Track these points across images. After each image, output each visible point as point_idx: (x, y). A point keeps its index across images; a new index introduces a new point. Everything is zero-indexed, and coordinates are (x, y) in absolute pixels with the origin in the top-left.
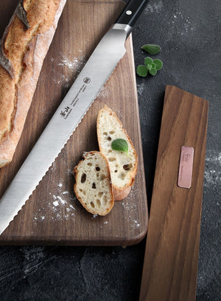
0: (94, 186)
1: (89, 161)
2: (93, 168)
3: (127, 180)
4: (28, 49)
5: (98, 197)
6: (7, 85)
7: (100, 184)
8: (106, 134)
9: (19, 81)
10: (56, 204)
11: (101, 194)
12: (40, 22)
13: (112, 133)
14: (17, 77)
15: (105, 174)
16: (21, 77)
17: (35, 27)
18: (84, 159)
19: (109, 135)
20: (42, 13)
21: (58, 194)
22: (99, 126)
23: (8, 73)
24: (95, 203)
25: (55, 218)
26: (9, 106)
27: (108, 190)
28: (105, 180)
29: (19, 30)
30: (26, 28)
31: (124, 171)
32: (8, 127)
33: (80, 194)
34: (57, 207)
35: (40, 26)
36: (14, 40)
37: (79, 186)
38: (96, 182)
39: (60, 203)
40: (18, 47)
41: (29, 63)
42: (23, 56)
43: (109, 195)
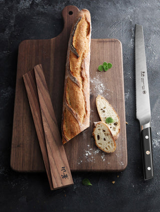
0: (105, 139)
1: (98, 128)
2: (101, 131)
3: (117, 131)
4: (82, 69)
5: (108, 145)
6: (79, 92)
7: (108, 138)
8: (102, 109)
9: (83, 87)
10: (87, 154)
11: (109, 142)
12: (83, 52)
13: (104, 108)
14: (81, 85)
15: (109, 133)
16: (83, 84)
17: (81, 55)
18: (95, 127)
19: (103, 109)
20: (83, 47)
21: (87, 150)
22: (98, 106)
23: (77, 85)
24: (108, 147)
25: (87, 161)
26: (82, 102)
27: (112, 140)
28: (109, 136)
29: (74, 59)
30: (77, 57)
31: (114, 126)
32: (85, 112)
33: (99, 146)
34: (87, 156)
35: (84, 54)
36: (74, 65)
37: (98, 142)
38: (105, 137)
39: (88, 154)
40: (77, 69)
41: (84, 76)
42: (81, 73)
43: (113, 142)
